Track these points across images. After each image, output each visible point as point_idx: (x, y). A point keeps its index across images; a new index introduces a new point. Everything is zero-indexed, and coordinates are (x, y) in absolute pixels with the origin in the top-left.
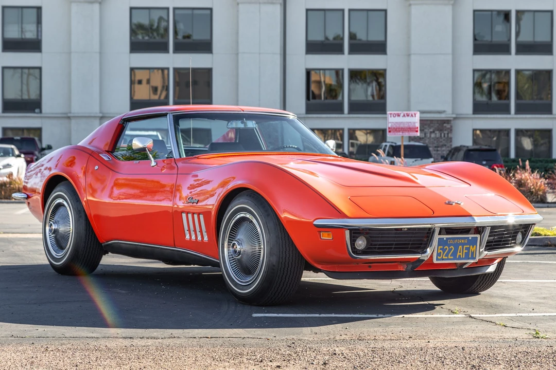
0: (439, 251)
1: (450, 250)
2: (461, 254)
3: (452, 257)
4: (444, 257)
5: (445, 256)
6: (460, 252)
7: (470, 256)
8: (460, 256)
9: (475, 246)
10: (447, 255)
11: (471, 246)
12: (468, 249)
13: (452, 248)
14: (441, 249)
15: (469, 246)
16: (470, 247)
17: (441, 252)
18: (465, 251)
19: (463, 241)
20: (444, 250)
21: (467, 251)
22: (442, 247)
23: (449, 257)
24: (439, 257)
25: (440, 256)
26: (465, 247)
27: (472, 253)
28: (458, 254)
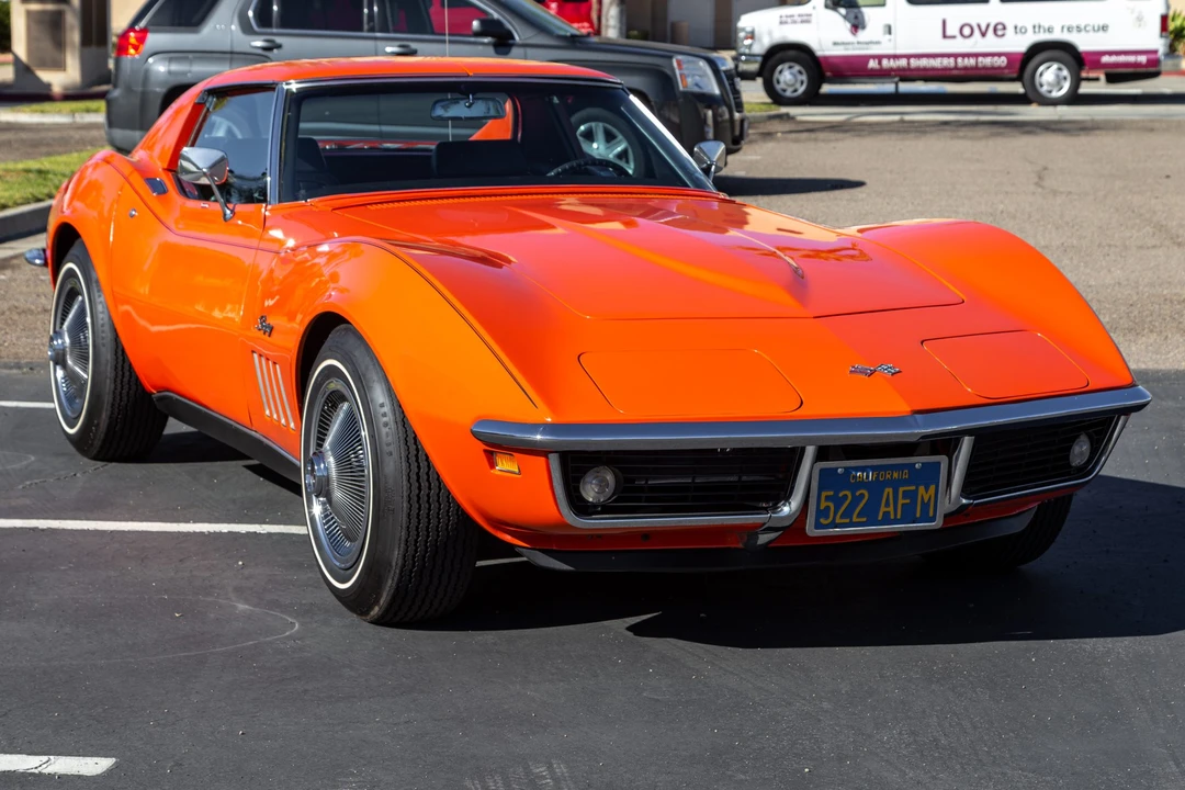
0: (823, 505)
1: (856, 500)
2: (891, 509)
3: (864, 519)
4: (838, 521)
5: (841, 517)
6: (887, 505)
7: (918, 515)
8: (886, 514)
9: (932, 487)
10: (845, 515)
11: (922, 489)
12: (912, 495)
13: (862, 495)
14: (827, 498)
15: (913, 488)
16: (916, 491)
17: (828, 508)
18: (901, 501)
19: (895, 475)
20: (838, 502)
21: (908, 501)
22: (832, 493)
23: (855, 519)
24: (822, 521)
25: (827, 517)
26: (901, 490)
27: (925, 506)
28: (883, 509)
